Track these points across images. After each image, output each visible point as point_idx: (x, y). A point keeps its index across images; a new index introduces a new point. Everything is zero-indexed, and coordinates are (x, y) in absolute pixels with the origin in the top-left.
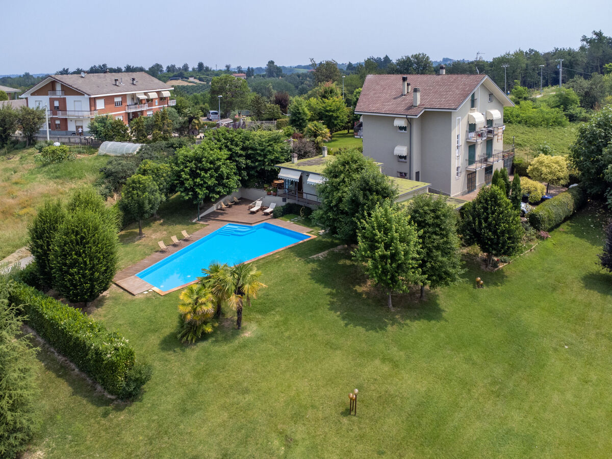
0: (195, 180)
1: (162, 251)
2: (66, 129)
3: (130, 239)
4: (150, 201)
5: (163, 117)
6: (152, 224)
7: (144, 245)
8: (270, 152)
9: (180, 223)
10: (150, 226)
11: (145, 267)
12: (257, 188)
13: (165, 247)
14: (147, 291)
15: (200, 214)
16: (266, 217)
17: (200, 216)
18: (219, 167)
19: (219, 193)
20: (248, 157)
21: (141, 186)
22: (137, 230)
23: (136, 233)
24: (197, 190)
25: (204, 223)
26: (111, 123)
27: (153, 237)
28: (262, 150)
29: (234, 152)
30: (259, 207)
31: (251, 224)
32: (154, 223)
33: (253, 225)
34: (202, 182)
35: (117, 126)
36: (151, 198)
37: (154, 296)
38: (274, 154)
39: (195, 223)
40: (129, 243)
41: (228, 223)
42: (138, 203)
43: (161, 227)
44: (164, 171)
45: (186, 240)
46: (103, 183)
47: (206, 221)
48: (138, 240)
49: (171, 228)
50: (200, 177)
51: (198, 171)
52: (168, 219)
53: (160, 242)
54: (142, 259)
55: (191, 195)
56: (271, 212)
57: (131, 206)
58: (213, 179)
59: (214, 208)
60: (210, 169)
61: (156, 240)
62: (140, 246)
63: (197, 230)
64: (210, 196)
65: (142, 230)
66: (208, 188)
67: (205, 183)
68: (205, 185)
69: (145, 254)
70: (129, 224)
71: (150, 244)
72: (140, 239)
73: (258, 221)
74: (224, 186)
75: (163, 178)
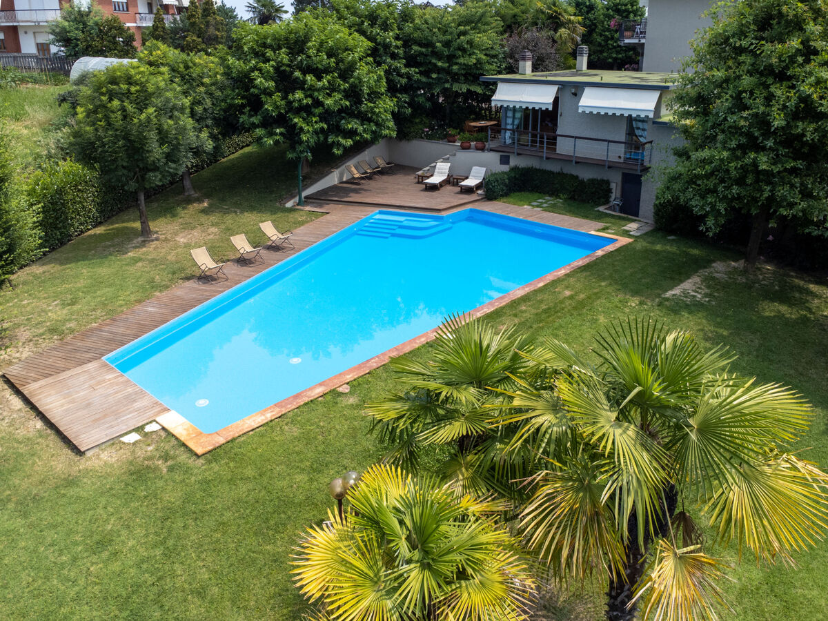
0: (290, 97)
1: (205, 278)
2: (18, 49)
3: (113, 246)
4: (163, 137)
5: (205, 10)
6: (179, 209)
7: (152, 261)
8: (464, 50)
9: (252, 209)
10: (174, 216)
11: (144, 329)
12: (429, 137)
13: (212, 264)
14: (139, 429)
15: (304, 190)
16: (466, 198)
17: (305, 194)
18: (351, 67)
19: (352, 133)
20: (411, 61)
21: (133, 89)
22: (137, 225)
23: (133, 230)
24: (296, 120)
25: (315, 209)
26: (96, 24)
27: (182, 239)
28: (447, 44)
29: (379, 44)
30: (444, 177)
31: (439, 210)
32: (184, 208)
33: (444, 214)
34: (309, 101)
35: (110, 29)
36: (165, 127)
37: (166, 457)
38: (474, 53)
39: (291, 210)
40: (111, 254)
41: (377, 210)
42: (126, 138)
43: (203, 218)
44: (205, 70)
45: (275, 248)
46: (66, 124)
47: (320, 206)
48: (135, 247)
49: (229, 220)
50: (302, 89)
51: (297, 74)
52: (223, 200)
53: (199, 250)
54: (140, 301)
55: (281, 134)
56: (479, 187)
57: (103, 145)
58: (338, 96)
59: (333, 179)
60: (327, 70)
61: (188, 246)
62: (140, 264)
63: (302, 223)
64: (330, 140)
65: (151, 224)
66: (326, 116)
67: (318, 103)
68: (317, 111)
69: (154, 286)
70: (121, 210)
71: (169, 258)
72: (144, 246)
73: (453, 205)
74: (364, 118)
75: (202, 89)
